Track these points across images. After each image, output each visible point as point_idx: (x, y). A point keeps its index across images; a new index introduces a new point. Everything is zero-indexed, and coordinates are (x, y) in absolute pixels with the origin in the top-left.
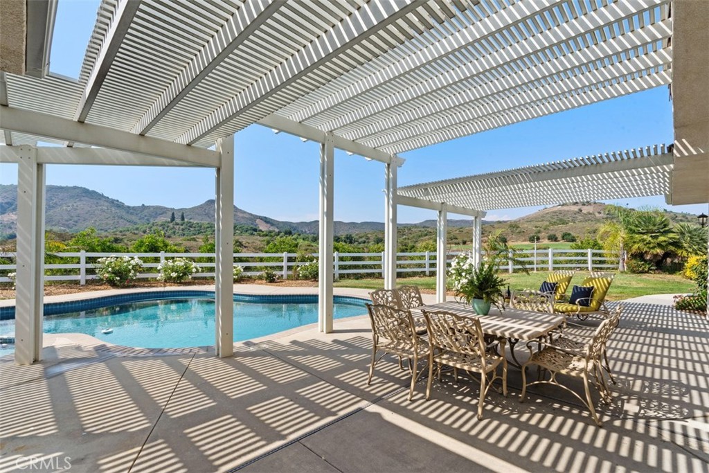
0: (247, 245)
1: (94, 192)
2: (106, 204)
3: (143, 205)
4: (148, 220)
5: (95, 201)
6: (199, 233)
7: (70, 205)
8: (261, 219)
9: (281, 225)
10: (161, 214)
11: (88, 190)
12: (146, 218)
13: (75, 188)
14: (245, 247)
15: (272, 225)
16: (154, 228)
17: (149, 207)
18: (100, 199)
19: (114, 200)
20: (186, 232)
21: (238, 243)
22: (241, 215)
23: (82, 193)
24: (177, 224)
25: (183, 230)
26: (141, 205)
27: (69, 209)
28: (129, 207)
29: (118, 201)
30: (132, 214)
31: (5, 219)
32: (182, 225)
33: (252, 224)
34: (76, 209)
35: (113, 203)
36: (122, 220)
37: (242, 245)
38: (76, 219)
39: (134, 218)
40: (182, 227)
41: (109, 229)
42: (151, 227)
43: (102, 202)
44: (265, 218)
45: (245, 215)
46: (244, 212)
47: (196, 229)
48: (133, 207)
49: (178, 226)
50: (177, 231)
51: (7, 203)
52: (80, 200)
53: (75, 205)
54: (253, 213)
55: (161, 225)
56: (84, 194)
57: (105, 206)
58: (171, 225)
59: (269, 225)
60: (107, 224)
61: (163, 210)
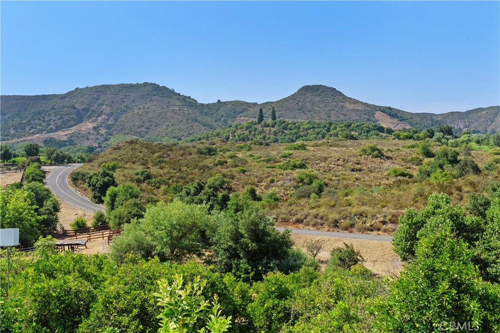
0: (389, 154)
1: (164, 88)
2: (178, 103)
3: (219, 101)
4: (225, 121)
5: (167, 100)
6: (297, 138)
7: (141, 107)
8: (384, 111)
9: (418, 119)
10: (241, 112)
11: (158, 86)
12: (223, 119)
13: (146, 84)
14: (388, 158)
15: (402, 120)
16: (239, 132)
17: (225, 104)
18: (171, 97)
19: (186, 97)
20: (279, 137)
21: (376, 152)
22: (352, 107)
23: (152, 91)
24: (268, 126)
25: (275, 134)
26: (216, 101)
27: (140, 112)
28: (202, 105)
29: (189, 98)
30: (206, 114)
31: (83, 129)
32: (273, 126)
33: (369, 120)
34: (147, 113)
35: (185, 101)
36: (197, 124)
37: (383, 155)
38: (147, 124)
39: (209, 120)
40: (273, 130)
41: (183, 136)
42: (235, 132)
43: (173, 101)
44: (390, 108)
45: (357, 107)
46: (356, 102)
47: (293, 131)
48: (208, 105)
49: (268, 129)
50: (268, 136)
51: (83, 110)
52: (151, 100)
53: (146, 106)
54: (370, 103)
55: (248, 128)
56: (154, 93)
57: (177, 105)
58: (259, 127)
59: (396, 121)
60: (180, 130)
61: (243, 107)
